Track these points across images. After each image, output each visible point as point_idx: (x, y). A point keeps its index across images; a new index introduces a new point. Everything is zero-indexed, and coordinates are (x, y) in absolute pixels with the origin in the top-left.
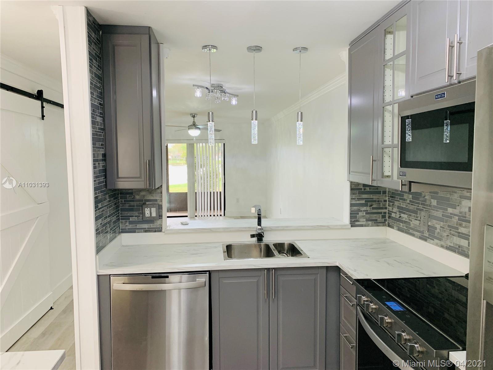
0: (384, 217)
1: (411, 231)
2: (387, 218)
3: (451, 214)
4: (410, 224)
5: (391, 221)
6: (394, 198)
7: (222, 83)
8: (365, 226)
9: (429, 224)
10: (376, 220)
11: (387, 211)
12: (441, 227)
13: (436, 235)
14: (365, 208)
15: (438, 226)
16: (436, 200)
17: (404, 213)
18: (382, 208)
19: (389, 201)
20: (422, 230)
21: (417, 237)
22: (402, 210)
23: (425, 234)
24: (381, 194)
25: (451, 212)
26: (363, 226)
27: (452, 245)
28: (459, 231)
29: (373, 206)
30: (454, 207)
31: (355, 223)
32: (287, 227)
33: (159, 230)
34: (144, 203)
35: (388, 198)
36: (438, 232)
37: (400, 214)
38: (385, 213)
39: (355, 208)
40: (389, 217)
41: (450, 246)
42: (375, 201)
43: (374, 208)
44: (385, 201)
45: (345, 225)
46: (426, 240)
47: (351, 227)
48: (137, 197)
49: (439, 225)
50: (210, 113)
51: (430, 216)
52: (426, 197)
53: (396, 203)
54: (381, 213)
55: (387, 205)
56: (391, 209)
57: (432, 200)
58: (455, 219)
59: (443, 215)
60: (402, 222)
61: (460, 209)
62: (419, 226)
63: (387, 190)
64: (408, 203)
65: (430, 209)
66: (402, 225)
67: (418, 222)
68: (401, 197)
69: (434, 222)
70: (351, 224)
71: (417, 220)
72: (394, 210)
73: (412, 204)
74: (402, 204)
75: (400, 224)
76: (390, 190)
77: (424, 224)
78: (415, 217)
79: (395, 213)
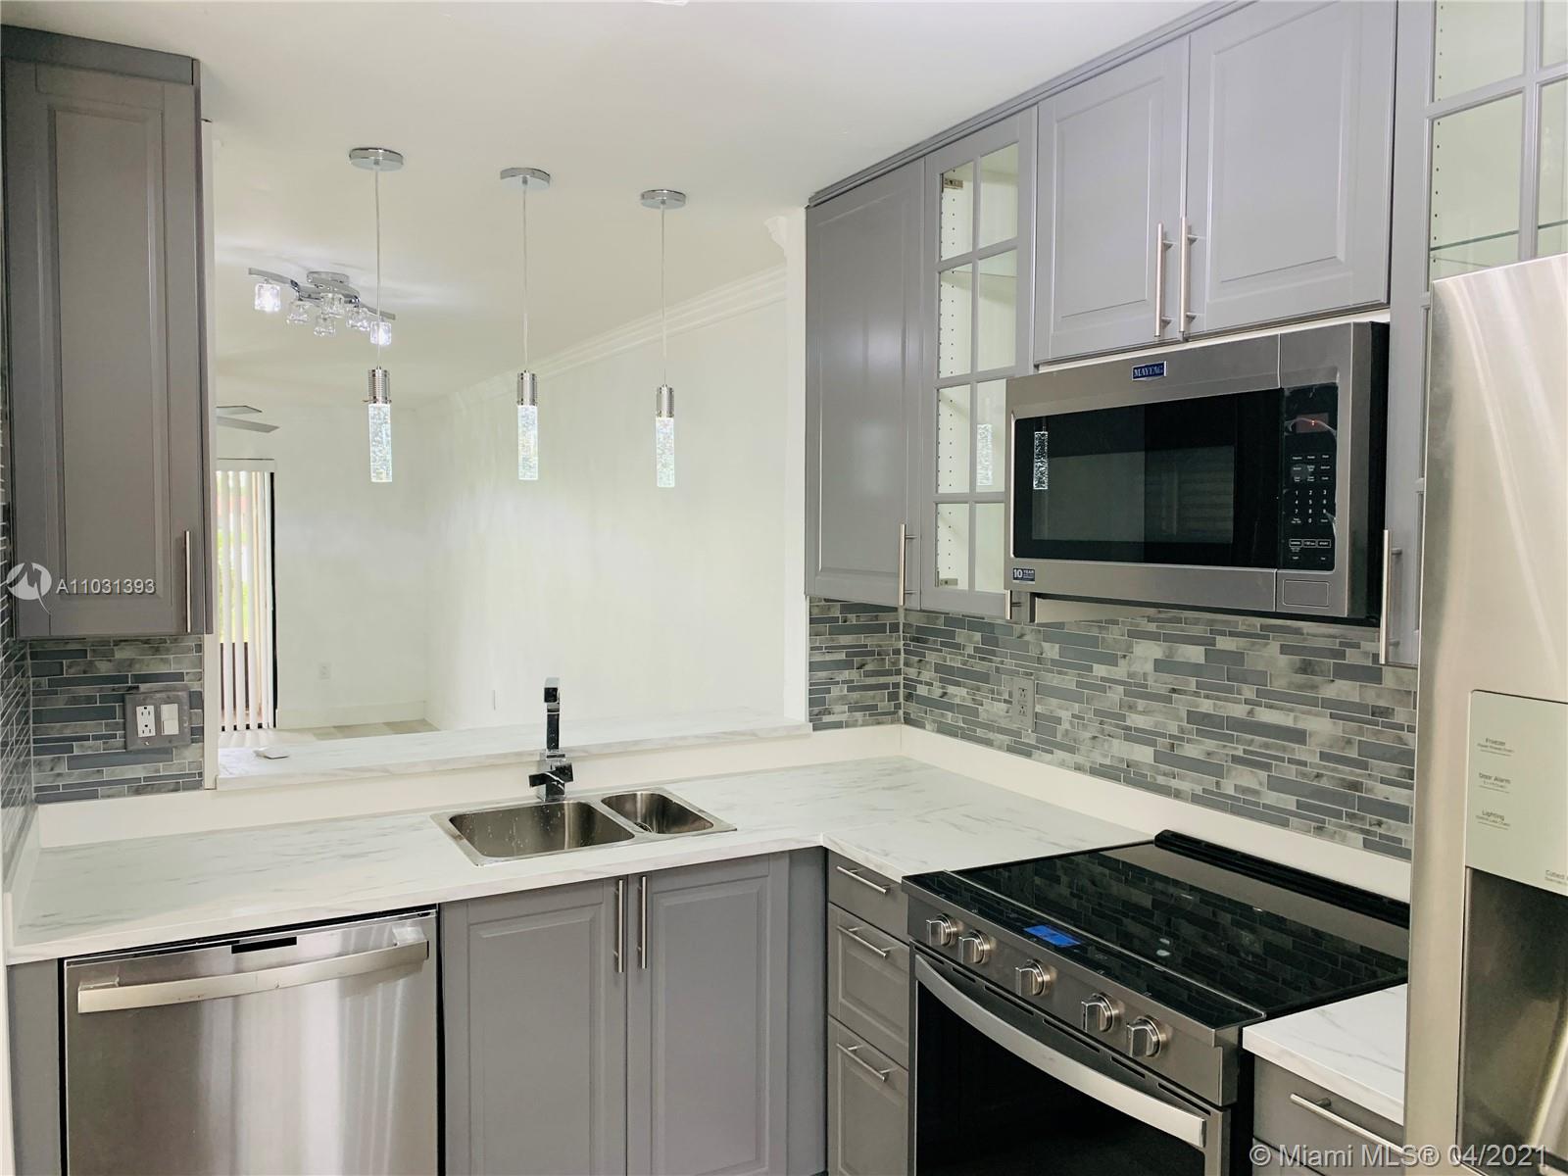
0: (893, 697)
1: (980, 732)
2: (901, 700)
3: (1103, 679)
4: (976, 713)
5: (913, 708)
6: (925, 641)
7: (348, 272)
8: (847, 726)
9: (1038, 709)
10: (875, 707)
12: (1073, 716)
13: (1059, 738)
14: (846, 675)
15: (1065, 715)
16: (1057, 646)
17: (957, 684)
18: (888, 673)
19: (907, 652)
20: (1014, 727)
21: (1000, 748)
22: (947, 674)
23: (1026, 737)
24: (885, 632)
25: (1104, 674)
26: (842, 727)
27: (1108, 762)
28: (1128, 723)
29: (868, 668)
30: (1111, 660)
31: (821, 719)
32: (636, 743)
33: (192, 781)
34: (130, 688)
35: (902, 642)
36: (1067, 730)
37: (943, 687)
38: (896, 685)
39: (822, 675)
40: (909, 697)
41: (1101, 765)
42: (871, 653)
43: (868, 675)
44: (897, 652)
45: (798, 727)
46: (1028, 755)
47: (814, 730)
48: (104, 668)
49: (1067, 709)
50: (379, 374)
51: (1039, 689)
52: (1026, 638)
53: (932, 657)
54: (885, 686)
55: (902, 662)
56: (912, 672)
57: (1046, 645)
58: (1116, 694)
59: (1079, 684)
60: (950, 707)
61: (1130, 665)
62: (1006, 717)
63: (902, 621)
64: (969, 656)
65: (1039, 669)
66: (949, 718)
67: (1002, 707)
68: (948, 639)
69: (1053, 705)
70: (809, 721)
71: (1000, 701)
72: (925, 676)
73: (981, 659)
74: (948, 657)
75: (943, 716)
76: (909, 620)
77: (1023, 711)
78: (993, 692)
79: (926, 684)
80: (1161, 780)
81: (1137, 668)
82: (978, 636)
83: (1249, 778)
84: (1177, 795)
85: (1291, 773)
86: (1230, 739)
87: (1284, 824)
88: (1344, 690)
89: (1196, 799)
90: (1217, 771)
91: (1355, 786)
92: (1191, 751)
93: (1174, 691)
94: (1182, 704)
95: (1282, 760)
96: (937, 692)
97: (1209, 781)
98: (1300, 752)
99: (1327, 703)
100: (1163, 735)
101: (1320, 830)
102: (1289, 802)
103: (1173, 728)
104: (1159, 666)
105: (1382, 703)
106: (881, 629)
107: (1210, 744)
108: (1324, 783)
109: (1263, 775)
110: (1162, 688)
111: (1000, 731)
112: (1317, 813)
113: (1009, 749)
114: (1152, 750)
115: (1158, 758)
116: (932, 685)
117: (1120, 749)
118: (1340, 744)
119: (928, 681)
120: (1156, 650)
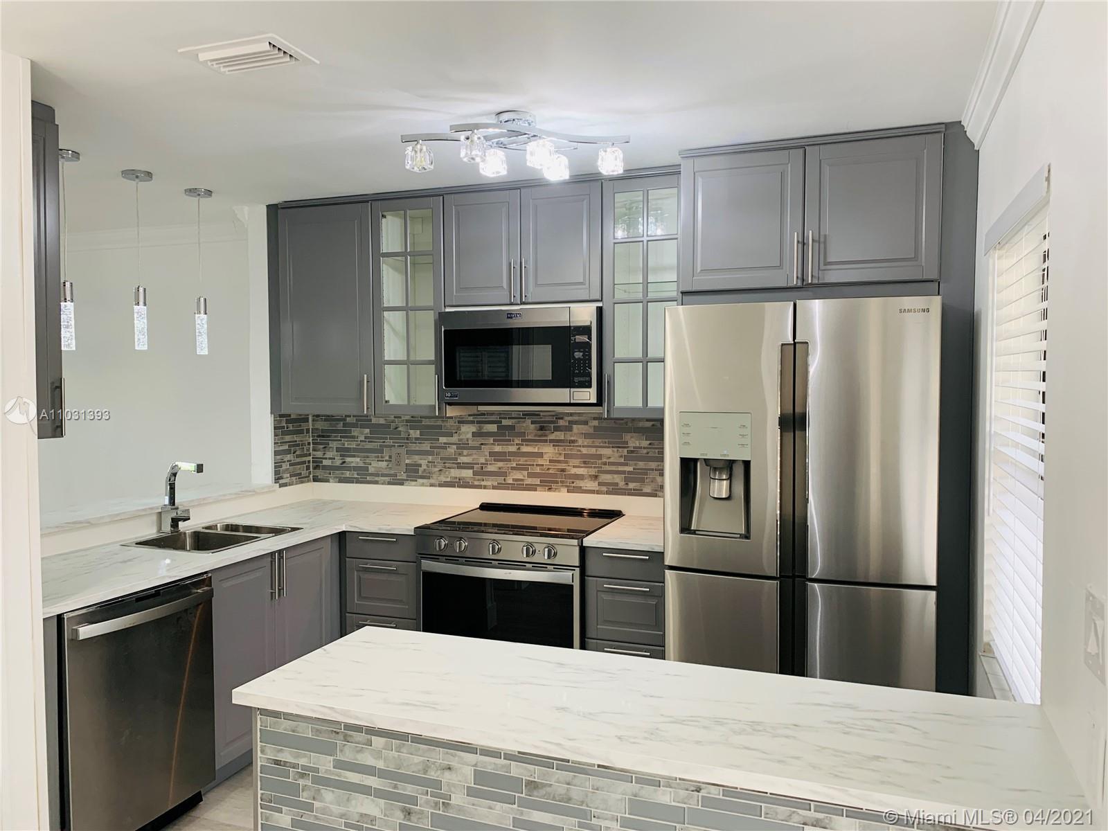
0: (308, 468)
1: (370, 478)
2: (311, 470)
3: (444, 443)
4: (366, 469)
5: (319, 473)
6: (329, 436)
8: (289, 485)
9: (407, 461)
10: (301, 474)
11: (310, 458)
12: (428, 462)
13: (420, 473)
14: (289, 457)
17: (354, 456)
18: (306, 455)
19: (315, 443)
20: (392, 472)
21: (383, 484)
22: (344, 452)
23: (399, 476)
24: (304, 433)
25: (445, 441)
27: (449, 480)
28: (459, 461)
29: (298, 453)
30: (449, 435)
31: (279, 482)
35: (311, 439)
36: (425, 469)
37: (343, 459)
38: (309, 462)
39: (278, 458)
41: (445, 482)
42: (298, 445)
43: (298, 456)
44: (309, 444)
46: (402, 484)
47: (276, 487)
49: (425, 460)
51: (408, 452)
52: (399, 429)
53: (334, 445)
54: (304, 462)
55: (311, 449)
56: (319, 454)
57: (411, 432)
58: (452, 449)
59: (431, 447)
60: (349, 469)
61: (459, 436)
62: (386, 468)
63: (311, 427)
64: (361, 441)
65: (408, 443)
66: (348, 474)
67: (384, 464)
68: (346, 434)
69: (417, 459)
70: (275, 483)
71: (383, 461)
72: (329, 454)
73: (369, 442)
74: (346, 443)
75: (342, 474)
76: (316, 427)
77: (398, 464)
78: (378, 457)
79: (330, 459)
80: (476, 483)
81: (464, 436)
82: (367, 431)
83: (518, 475)
84: (485, 487)
85: (538, 470)
86: (510, 460)
87: (536, 490)
88: (559, 435)
89: (494, 488)
90: (504, 474)
91: (563, 470)
92: (491, 468)
93: (482, 444)
94: (486, 450)
95: (533, 465)
96: (338, 462)
97: (501, 479)
98: (540, 462)
99: (551, 441)
100: (478, 464)
101: (550, 489)
102: (537, 481)
103: (482, 460)
104: (474, 434)
105: (572, 438)
106: (301, 432)
107: (500, 464)
108: (551, 471)
109: (525, 473)
110: (476, 444)
111: (383, 475)
112: (549, 483)
113: (389, 483)
114: (471, 471)
115: (475, 474)
116: (334, 459)
117: (455, 473)
118: (557, 456)
119: (331, 457)
120: (473, 428)
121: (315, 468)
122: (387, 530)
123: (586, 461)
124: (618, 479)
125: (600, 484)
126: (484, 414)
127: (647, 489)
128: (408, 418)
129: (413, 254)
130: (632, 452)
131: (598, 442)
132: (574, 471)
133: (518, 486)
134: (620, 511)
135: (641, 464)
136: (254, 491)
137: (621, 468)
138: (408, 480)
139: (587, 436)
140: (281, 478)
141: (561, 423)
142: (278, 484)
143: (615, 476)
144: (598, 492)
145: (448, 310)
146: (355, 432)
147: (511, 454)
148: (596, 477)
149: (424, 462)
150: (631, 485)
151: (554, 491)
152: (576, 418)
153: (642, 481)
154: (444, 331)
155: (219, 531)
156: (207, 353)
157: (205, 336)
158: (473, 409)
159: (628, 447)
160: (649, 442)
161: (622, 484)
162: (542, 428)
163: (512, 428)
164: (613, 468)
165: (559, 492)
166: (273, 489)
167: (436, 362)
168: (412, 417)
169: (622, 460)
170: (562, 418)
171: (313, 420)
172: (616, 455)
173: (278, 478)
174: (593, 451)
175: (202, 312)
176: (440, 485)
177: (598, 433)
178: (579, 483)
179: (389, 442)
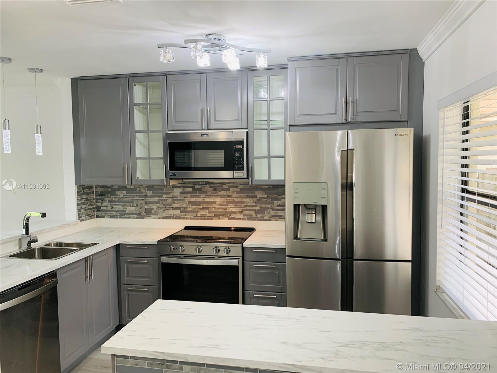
0: (94, 211)
1: (126, 216)
3: (165, 198)
4: (124, 211)
5: (100, 214)
6: (104, 195)
9: (146, 207)
10: (90, 214)
11: (95, 206)
12: (157, 207)
13: (153, 213)
14: (84, 206)
16: (152, 192)
17: (117, 205)
18: (92, 205)
19: (96, 199)
20: (138, 212)
21: (133, 218)
22: (113, 203)
23: (142, 214)
25: (166, 197)
26: (84, 221)
27: (168, 215)
28: (173, 206)
29: (88, 204)
30: (168, 193)
35: (95, 196)
36: (155, 211)
37: (111, 206)
38: (94, 208)
39: (79, 207)
41: (166, 216)
42: (89, 200)
43: (89, 206)
44: (94, 199)
46: (143, 218)
47: (81, 222)
49: (155, 206)
51: (147, 203)
52: (141, 191)
53: (107, 199)
54: (92, 209)
55: (95, 202)
56: (99, 204)
57: (148, 192)
58: (170, 200)
59: (158, 200)
60: (115, 211)
61: (173, 194)
62: (135, 210)
63: (94, 191)
64: (121, 197)
65: (146, 198)
66: (115, 214)
67: (134, 208)
68: (113, 194)
69: (151, 205)
70: (78, 219)
71: (133, 207)
72: (104, 204)
73: (125, 197)
74: (113, 198)
75: (112, 214)
76: (97, 190)
77: (141, 208)
78: (131, 205)
79: (105, 206)
80: (182, 217)
81: (175, 194)
82: (124, 192)
83: (203, 212)
84: (187, 219)
85: (213, 209)
86: (199, 205)
87: (212, 219)
88: (223, 193)
89: (191, 219)
90: (197, 212)
91: (226, 209)
92: (189, 209)
93: (185, 198)
94: (187, 201)
95: (211, 207)
96: (109, 208)
97: (194, 215)
98: (214, 205)
99: (219, 196)
100: (183, 207)
101: (219, 219)
102: (213, 215)
103: (185, 205)
104: (181, 193)
105: (230, 194)
106: (90, 193)
107: (194, 207)
108: (220, 210)
109: (207, 211)
110: (182, 198)
111: (133, 214)
112: (218, 216)
113: (137, 218)
114: (180, 211)
115: (181, 212)
116: (107, 206)
117: (171, 212)
118: (222, 203)
119: (105, 205)
120: (180, 190)
121: (98, 211)
122: (142, 243)
123: (236, 205)
124: (252, 213)
125: (244, 215)
126: (186, 183)
127: (266, 217)
128: (145, 185)
129: (150, 104)
130: (259, 200)
131: (242, 195)
132: (231, 209)
133: (203, 218)
134: (254, 228)
135: (263, 206)
136: (69, 225)
137: (253, 208)
138: (147, 216)
139: (237, 193)
140: (81, 217)
141: (224, 187)
142: (80, 220)
143: (251, 211)
144: (243, 219)
145: (170, 132)
146: (118, 193)
147: (200, 202)
148: (242, 212)
149: (155, 207)
150: (259, 216)
151: (222, 220)
152: (231, 184)
153: (264, 213)
154: (169, 143)
155: (52, 246)
156: (42, 154)
157: (41, 145)
158: (181, 181)
159: (257, 198)
160: (267, 195)
161: (254, 215)
162: (215, 190)
163: (200, 189)
164: (250, 208)
165: (224, 220)
166: (77, 223)
167: (164, 158)
168: (148, 185)
169: (254, 204)
170: (225, 185)
171: (96, 187)
172: (251, 201)
173: (79, 216)
174: (240, 200)
175: (39, 133)
176: (164, 218)
177: (242, 191)
178: (233, 215)
179: (136, 197)
